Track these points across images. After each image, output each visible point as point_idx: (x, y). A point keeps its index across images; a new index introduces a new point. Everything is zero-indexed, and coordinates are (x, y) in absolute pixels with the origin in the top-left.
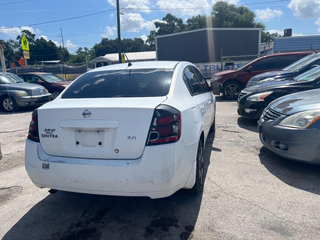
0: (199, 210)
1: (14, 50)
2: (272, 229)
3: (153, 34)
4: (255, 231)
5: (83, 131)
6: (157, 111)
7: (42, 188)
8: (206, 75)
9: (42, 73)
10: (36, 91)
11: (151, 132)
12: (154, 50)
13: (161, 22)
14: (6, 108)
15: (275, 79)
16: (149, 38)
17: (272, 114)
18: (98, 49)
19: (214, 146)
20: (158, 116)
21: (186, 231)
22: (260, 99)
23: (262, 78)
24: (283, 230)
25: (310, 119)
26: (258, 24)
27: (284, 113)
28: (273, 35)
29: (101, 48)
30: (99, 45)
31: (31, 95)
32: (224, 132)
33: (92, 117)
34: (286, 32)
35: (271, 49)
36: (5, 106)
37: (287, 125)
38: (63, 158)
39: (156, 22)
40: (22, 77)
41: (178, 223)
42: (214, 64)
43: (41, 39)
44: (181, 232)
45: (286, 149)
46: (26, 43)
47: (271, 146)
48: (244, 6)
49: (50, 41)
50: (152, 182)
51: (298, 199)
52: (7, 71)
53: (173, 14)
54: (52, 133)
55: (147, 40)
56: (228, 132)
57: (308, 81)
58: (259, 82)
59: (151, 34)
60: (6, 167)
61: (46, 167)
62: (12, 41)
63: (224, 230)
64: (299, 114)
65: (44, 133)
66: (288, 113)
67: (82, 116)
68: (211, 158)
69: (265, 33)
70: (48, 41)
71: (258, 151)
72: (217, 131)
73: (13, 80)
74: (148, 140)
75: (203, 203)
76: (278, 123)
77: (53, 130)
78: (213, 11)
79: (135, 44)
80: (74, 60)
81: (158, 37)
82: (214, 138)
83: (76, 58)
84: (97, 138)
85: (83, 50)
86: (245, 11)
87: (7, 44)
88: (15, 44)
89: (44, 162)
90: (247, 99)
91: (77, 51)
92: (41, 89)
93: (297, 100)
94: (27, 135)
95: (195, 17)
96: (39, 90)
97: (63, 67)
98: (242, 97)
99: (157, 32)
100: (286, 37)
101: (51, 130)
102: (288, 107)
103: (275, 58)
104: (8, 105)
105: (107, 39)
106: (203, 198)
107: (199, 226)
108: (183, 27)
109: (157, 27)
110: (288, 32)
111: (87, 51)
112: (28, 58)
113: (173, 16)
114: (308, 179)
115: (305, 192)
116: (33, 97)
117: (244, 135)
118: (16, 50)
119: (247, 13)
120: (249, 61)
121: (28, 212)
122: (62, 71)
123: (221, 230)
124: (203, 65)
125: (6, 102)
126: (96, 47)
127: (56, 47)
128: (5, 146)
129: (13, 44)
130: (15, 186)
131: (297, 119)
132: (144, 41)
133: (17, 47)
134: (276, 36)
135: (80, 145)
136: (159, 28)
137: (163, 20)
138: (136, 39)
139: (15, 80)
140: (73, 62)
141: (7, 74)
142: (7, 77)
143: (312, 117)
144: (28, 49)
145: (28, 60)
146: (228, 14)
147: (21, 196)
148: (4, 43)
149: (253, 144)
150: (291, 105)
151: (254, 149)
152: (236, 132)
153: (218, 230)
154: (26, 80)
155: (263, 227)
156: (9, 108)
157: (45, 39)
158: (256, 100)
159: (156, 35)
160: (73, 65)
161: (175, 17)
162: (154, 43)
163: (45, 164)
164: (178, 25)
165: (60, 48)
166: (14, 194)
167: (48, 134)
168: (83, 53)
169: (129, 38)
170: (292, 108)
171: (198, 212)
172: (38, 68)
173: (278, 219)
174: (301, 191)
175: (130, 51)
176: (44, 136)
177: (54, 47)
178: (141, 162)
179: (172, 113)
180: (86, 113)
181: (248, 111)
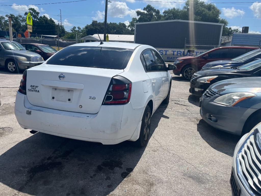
0: (140, 158)
1: (21, 24)
2: (190, 177)
3: (134, 21)
4: (177, 177)
5: (58, 89)
6: (113, 80)
7: (25, 128)
8: (173, 58)
9: (41, 44)
10: (34, 58)
11: (107, 95)
12: (133, 34)
13: (142, 11)
14: (10, 69)
15: (224, 66)
16: (130, 24)
17: (210, 93)
18: (88, 29)
19: (164, 114)
20: (113, 83)
21: (127, 172)
22: (207, 81)
23: (214, 65)
24: (199, 179)
25: (236, 99)
26: (222, 20)
27: (218, 93)
28: (235, 30)
29: (91, 28)
30: (90, 26)
31: (30, 61)
32: (176, 104)
33: (65, 79)
34: (244, 29)
35: (229, 42)
36: (9, 68)
37: (220, 102)
38: (42, 108)
39: (137, 11)
40: (25, 46)
41: (122, 166)
42: (181, 50)
43: (43, 17)
44: (123, 171)
45: (216, 121)
46: (30, 19)
47: (206, 118)
48: (212, 4)
49: (51, 19)
50: (104, 132)
51: (217, 159)
52: (13, 40)
53: (152, 6)
54: (36, 89)
55: (129, 25)
56: (179, 105)
57: (247, 71)
58: (212, 68)
59: (133, 21)
60: (4, 113)
61: (29, 113)
62: (20, 16)
63: (155, 174)
64: (229, 95)
65: (30, 88)
66: (221, 93)
67: (58, 78)
68: (160, 123)
69: (228, 28)
70: (49, 19)
71: (198, 121)
72: (170, 103)
73: (18, 48)
74: (105, 101)
75: (144, 153)
76: (212, 100)
77: (36, 87)
78: (185, 6)
79: (119, 28)
80: (68, 36)
81: (139, 23)
82: (166, 108)
83: (70, 35)
84: (67, 95)
85: (77, 29)
86: (212, 9)
87: (16, 19)
88: (23, 18)
89: (28, 110)
90: (197, 80)
91: (72, 29)
92: (38, 57)
93: (230, 84)
94: (18, 89)
95: (170, 9)
96: (36, 57)
97: (58, 41)
98: (194, 78)
99: (138, 19)
100: (244, 34)
101: (35, 87)
102: (222, 88)
103: (228, 50)
104: (12, 67)
105: (96, 22)
106: (145, 150)
107: (137, 169)
108: (159, 17)
109: (138, 15)
110: (246, 29)
111: (80, 30)
112: (31, 31)
113: (152, 7)
114: (230, 146)
115: (225, 154)
116: (31, 62)
117: (190, 108)
118: (23, 24)
119: (214, 10)
120: (207, 50)
121: (14, 146)
122: (56, 44)
123: (153, 174)
124: (172, 50)
125: (10, 64)
126: (87, 27)
127: (55, 24)
128: (5, 97)
129: (21, 19)
130: (8, 127)
131: (227, 98)
132: (126, 26)
133: (24, 22)
134: (237, 32)
135: (55, 100)
136: (139, 16)
137: (144, 10)
138: (120, 24)
139: (19, 48)
140: (68, 38)
141: (13, 43)
142: (13, 45)
143: (238, 98)
144: (31, 24)
145: (30, 33)
146: (198, 10)
147: (12, 135)
148: (14, 17)
149: (196, 116)
150: (225, 87)
151: (195, 120)
152: (185, 106)
153: (150, 174)
154: (28, 48)
155: (184, 175)
156: (12, 70)
157: (47, 17)
158: (204, 82)
159: (137, 22)
160: (68, 40)
161: (154, 8)
162: (134, 28)
163: (28, 111)
164: (156, 15)
165: (58, 26)
166: (6, 133)
167: (33, 89)
168: (77, 31)
169: (114, 22)
170: (224, 90)
171: (139, 160)
172: (38, 40)
173: (197, 171)
174: (221, 154)
175: (114, 33)
176: (30, 90)
177: (53, 24)
178: (97, 117)
179: (125, 82)
180: (61, 76)
181: (197, 90)
